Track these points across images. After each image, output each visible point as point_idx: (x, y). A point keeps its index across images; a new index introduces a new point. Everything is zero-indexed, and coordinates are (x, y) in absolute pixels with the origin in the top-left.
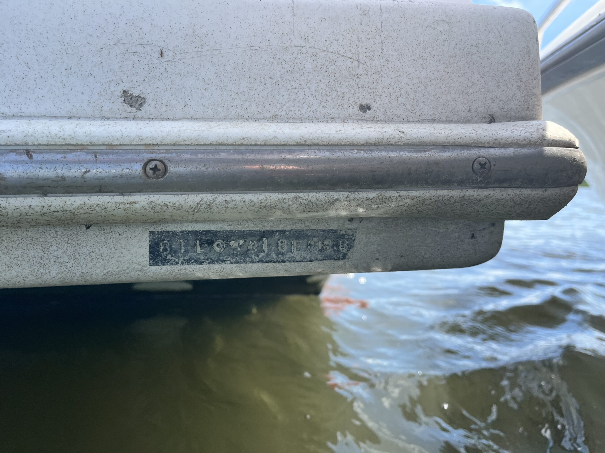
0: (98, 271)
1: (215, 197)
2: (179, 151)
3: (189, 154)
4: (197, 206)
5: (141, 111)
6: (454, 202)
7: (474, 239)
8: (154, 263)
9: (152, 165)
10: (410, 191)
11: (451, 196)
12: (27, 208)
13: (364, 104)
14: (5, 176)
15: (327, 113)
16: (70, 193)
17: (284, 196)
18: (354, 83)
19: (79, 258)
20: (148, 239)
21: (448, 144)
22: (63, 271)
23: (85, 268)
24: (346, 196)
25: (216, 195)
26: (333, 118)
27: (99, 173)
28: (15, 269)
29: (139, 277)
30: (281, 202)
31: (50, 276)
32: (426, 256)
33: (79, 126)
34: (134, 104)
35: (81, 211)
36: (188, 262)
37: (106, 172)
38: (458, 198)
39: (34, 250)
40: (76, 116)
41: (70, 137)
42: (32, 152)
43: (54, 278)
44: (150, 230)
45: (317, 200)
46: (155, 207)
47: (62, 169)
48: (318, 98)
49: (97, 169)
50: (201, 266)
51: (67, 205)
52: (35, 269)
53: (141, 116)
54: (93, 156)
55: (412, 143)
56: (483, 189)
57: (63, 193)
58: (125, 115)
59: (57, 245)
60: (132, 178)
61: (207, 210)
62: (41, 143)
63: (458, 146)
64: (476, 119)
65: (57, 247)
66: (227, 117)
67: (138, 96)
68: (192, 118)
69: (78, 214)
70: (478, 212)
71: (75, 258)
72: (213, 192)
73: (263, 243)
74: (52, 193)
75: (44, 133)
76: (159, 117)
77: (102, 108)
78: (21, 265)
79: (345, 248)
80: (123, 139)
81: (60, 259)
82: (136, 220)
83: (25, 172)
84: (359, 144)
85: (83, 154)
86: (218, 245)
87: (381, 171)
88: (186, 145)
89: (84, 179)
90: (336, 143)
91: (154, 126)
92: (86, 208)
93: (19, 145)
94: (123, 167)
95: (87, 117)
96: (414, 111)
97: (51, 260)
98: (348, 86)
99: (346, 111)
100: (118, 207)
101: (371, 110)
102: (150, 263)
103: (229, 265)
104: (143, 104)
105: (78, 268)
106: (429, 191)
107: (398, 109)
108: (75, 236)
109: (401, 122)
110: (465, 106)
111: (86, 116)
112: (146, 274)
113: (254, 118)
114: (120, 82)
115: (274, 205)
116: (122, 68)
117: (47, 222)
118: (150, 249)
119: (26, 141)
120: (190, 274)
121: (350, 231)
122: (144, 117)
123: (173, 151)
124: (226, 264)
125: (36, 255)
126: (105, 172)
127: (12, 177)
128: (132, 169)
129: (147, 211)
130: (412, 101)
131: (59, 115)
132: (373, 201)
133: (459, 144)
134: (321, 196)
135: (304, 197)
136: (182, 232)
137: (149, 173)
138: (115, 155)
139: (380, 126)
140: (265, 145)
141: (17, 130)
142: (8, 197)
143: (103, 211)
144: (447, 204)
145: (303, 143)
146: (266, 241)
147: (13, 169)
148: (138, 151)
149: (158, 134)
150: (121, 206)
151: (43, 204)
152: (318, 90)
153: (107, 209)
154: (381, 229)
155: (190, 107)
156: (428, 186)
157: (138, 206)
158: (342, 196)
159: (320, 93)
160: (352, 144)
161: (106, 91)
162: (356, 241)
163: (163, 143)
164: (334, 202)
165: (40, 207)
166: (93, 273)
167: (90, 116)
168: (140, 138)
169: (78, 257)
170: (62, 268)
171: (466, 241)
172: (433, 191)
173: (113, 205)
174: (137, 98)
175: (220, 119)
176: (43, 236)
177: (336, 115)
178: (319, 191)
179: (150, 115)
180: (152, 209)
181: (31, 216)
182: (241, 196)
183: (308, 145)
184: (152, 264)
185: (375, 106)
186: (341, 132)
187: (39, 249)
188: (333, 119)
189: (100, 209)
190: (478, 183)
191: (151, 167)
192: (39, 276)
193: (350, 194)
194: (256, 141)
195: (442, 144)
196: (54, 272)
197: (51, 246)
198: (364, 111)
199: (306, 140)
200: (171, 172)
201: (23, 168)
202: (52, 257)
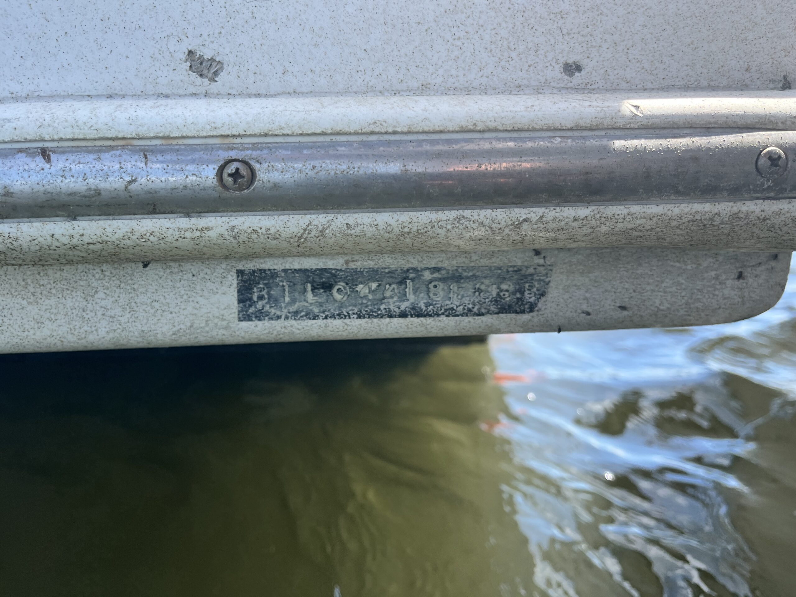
0: (165, 329)
1: (331, 218)
2: (274, 145)
3: (288, 150)
4: (304, 233)
5: (216, 83)
6: (719, 222)
7: (741, 281)
8: (245, 318)
9: (231, 169)
10: (648, 206)
11: (716, 214)
12: (49, 239)
13: (570, 61)
14: (12, 190)
15: (509, 78)
16: (110, 215)
17: (438, 217)
18: (555, 27)
19: (137, 309)
20: (235, 282)
21: (716, 126)
22: (115, 328)
23: (146, 324)
24: (541, 214)
25: (333, 215)
26: (520, 87)
27: (151, 182)
28: (48, 325)
29: (224, 337)
30: (434, 226)
31: (98, 335)
32: (662, 308)
33: (119, 109)
34: (205, 72)
35: (129, 243)
36: (295, 316)
37: (161, 181)
38: (728, 216)
39: (72, 298)
40: (119, 93)
41: (106, 127)
42: (50, 151)
43: (104, 338)
44: (238, 268)
45: (493, 221)
46: (238, 234)
47: (96, 177)
48: (495, 54)
49: (148, 176)
50: (314, 321)
51: (107, 234)
52: (76, 325)
53: (217, 91)
54: (141, 156)
55: (653, 124)
56: (771, 200)
57: (99, 215)
58: (192, 90)
59: (105, 291)
60: (201, 190)
61: (320, 240)
62: (64, 137)
63: (733, 128)
64: (758, 83)
65: (105, 293)
66: (350, 89)
67: (212, 58)
68: (295, 92)
69: (124, 246)
70: (759, 238)
71: (132, 310)
72: (327, 211)
73: (406, 288)
74: (83, 216)
75: (66, 121)
76: (244, 92)
77: (158, 81)
78: (56, 320)
79: (533, 294)
80: (186, 127)
81: (110, 310)
82: (213, 255)
83: (40, 183)
84: (564, 128)
85: (127, 153)
86: (338, 290)
87: (600, 173)
88: (284, 135)
89: (129, 192)
90: (526, 127)
91: (235, 106)
92: (134, 237)
93: (30, 141)
94: (187, 173)
95: (135, 95)
96: (655, 72)
97: (98, 313)
98: (544, 31)
99: (542, 74)
100: (183, 236)
101: (583, 72)
102: (239, 318)
103: (356, 320)
104: (219, 72)
105: (136, 324)
106: (679, 205)
107: (628, 69)
108: (129, 278)
109: (632, 90)
110: (741, 62)
111: (134, 93)
112: (233, 333)
113: (393, 90)
114: (183, 37)
115: (422, 231)
116: (185, 14)
117: (81, 259)
118: (238, 296)
119: (42, 135)
120: (299, 333)
121: (542, 269)
122: (222, 92)
123: (264, 145)
124: (352, 320)
125: (76, 306)
126: (159, 181)
127: (22, 191)
128: (200, 176)
129: (228, 242)
130: (651, 55)
131: (94, 93)
132: (584, 223)
133: (734, 125)
134: (499, 215)
135: (471, 217)
136: (285, 271)
137: (227, 181)
138: (175, 154)
139: (598, 98)
140: (409, 133)
141: (28, 117)
142: (19, 223)
143: (162, 242)
144: (708, 226)
145: (472, 128)
146: (411, 283)
147: (22, 179)
148: (210, 146)
149: (240, 119)
150: (188, 234)
151: (72, 232)
152: (496, 40)
153: (167, 239)
154: (591, 265)
155: (291, 76)
156: (679, 196)
157: (212, 234)
158: (533, 215)
159: (500, 45)
160: (552, 128)
161: (163, 52)
162: (551, 284)
163: (248, 133)
164: (520, 224)
165: (67, 237)
166: (158, 332)
167: (140, 93)
168: (213, 125)
169: (135, 308)
170: (114, 324)
171: (729, 283)
172: (686, 205)
173: (174, 233)
174: (209, 62)
175: (338, 94)
176: (85, 278)
177: (525, 82)
178: (496, 206)
179: (230, 88)
180: (235, 238)
181: (55, 250)
182: (371, 216)
183: (480, 131)
184: (242, 319)
185: (588, 65)
186: (534, 108)
187: (79, 297)
188: (519, 89)
189: (156, 239)
190: (764, 190)
191: (230, 172)
192: (83, 336)
193: (547, 211)
194: (395, 127)
195: (704, 126)
196: (103, 329)
197: (96, 292)
198: (571, 75)
199: (477, 123)
200: (261, 179)
201: (37, 176)
202: (98, 308)
